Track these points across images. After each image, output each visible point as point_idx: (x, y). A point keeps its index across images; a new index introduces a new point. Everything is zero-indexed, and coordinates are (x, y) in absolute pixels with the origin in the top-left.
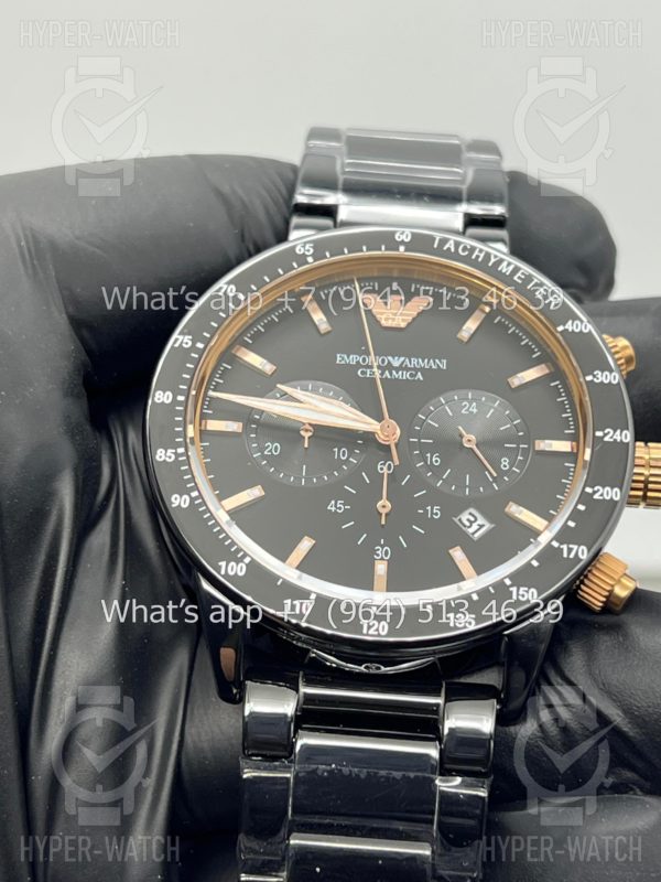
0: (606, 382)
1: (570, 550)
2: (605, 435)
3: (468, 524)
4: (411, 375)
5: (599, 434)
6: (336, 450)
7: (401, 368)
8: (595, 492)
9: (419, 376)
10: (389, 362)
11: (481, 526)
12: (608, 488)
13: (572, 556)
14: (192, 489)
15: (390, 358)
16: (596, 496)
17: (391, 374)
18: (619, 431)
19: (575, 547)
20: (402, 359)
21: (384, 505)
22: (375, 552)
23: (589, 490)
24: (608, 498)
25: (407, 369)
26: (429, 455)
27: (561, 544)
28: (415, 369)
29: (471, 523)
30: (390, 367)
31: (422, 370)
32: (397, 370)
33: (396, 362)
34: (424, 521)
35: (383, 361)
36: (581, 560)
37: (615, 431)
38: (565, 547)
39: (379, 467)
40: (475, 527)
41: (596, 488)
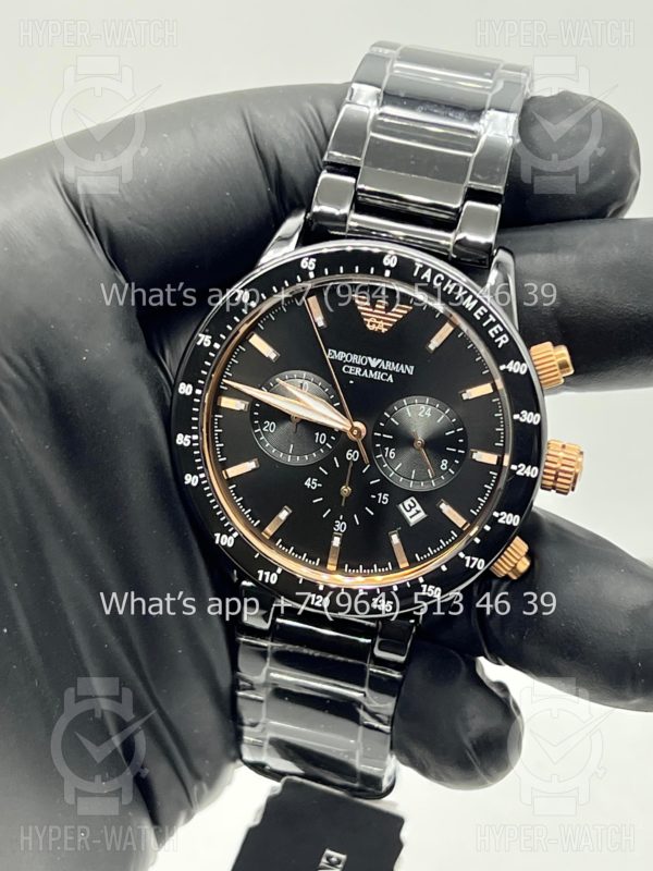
0: (529, 422)
1: (472, 561)
2: (519, 469)
3: (408, 508)
4: (384, 377)
5: (514, 467)
6: (317, 434)
7: (377, 369)
8: (500, 517)
9: (390, 378)
10: (368, 363)
11: (418, 512)
12: (511, 515)
13: (472, 566)
14: (202, 471)
15: (370, 358)
16: (501, 521)
17: (368, 373)
18: (529, 467)
19: (476, 559)
20: (380, 360)
21: (346, 490)
22: (334, 525)
23: (496, 514)
24: (509, 523)
25: (382, 370)
26: (387, 449)
27: (467, 555)
28: (388, 371)
29: (411, 507)
30: (368, 367)
31: (393, 373)
32: (374, 370)
33: (374, 363)
34: (374, 505)
35: (364, 361)
36: (479, 571)
37: (527, 466)
38: (468, 558)
39: (348, 454)
40: (413, 511)
41: (502, 513)
